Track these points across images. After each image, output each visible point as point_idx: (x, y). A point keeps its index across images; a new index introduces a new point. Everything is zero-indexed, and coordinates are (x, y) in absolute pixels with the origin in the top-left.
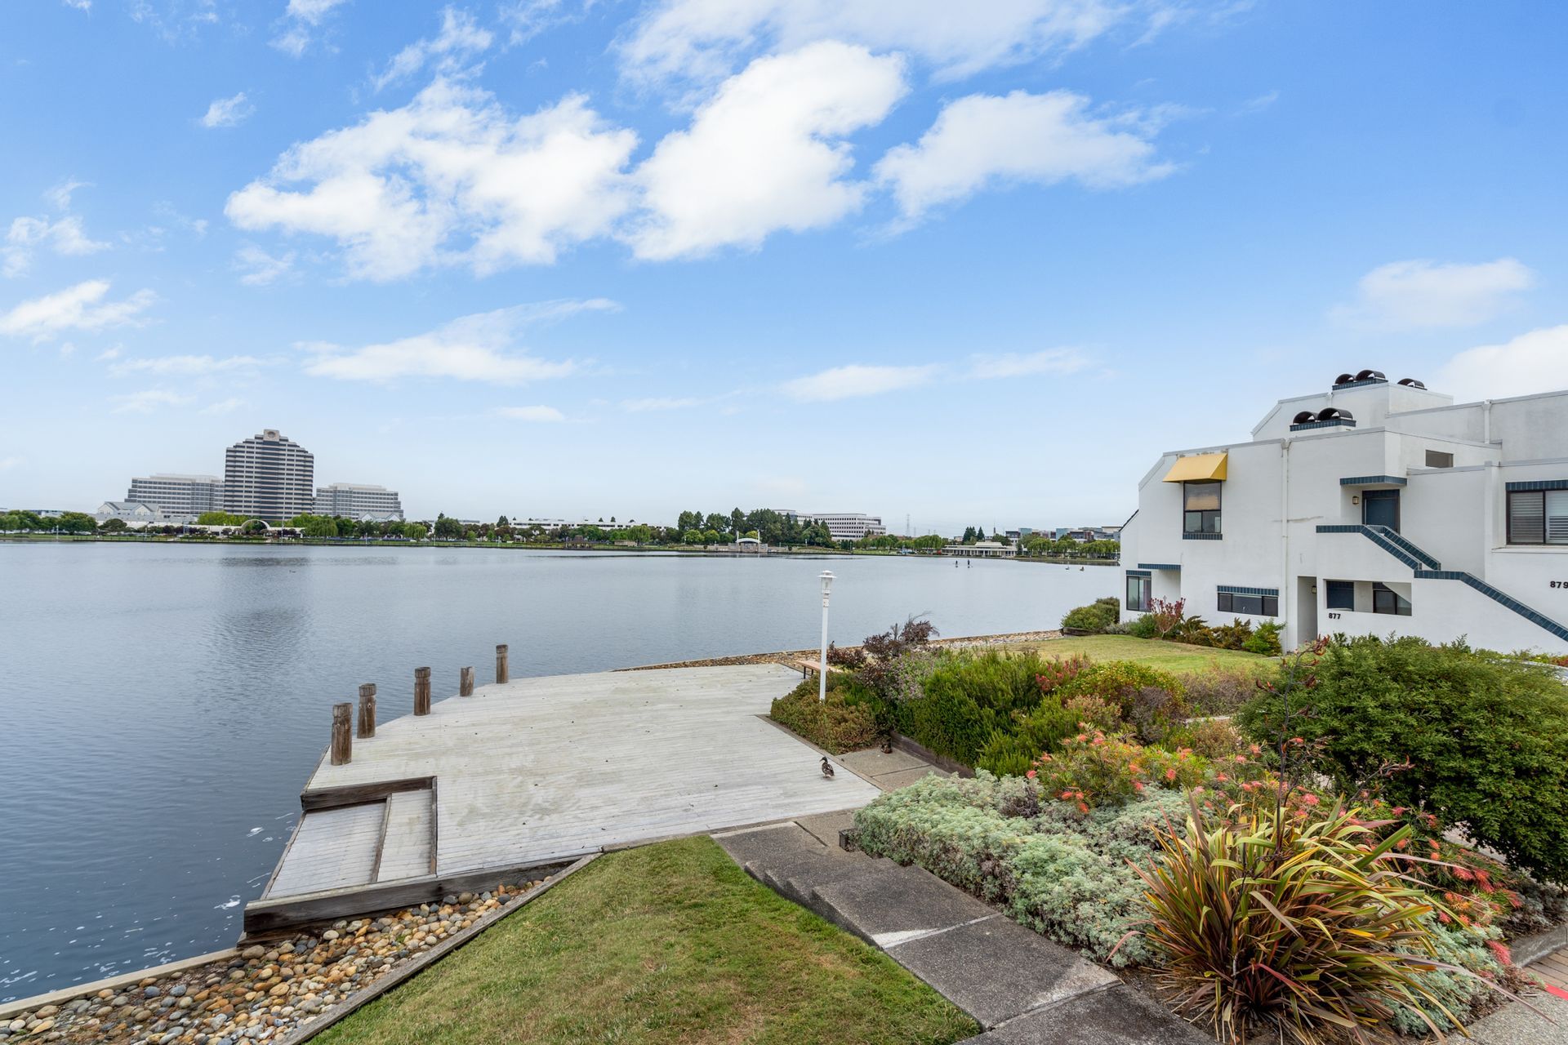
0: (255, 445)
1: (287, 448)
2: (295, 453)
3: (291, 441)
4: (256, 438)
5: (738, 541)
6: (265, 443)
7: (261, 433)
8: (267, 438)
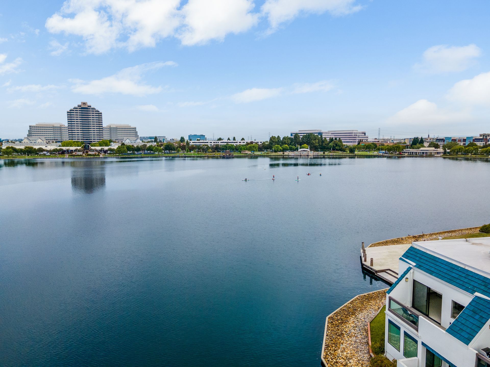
0: (78, 109)
1: (91, 110)
2: (95, 112)
3: (92, 107)
4: (78, 106)
5: (299, 150)
6: (82, 108)
7: (80, 104)
8: (83, 106)
